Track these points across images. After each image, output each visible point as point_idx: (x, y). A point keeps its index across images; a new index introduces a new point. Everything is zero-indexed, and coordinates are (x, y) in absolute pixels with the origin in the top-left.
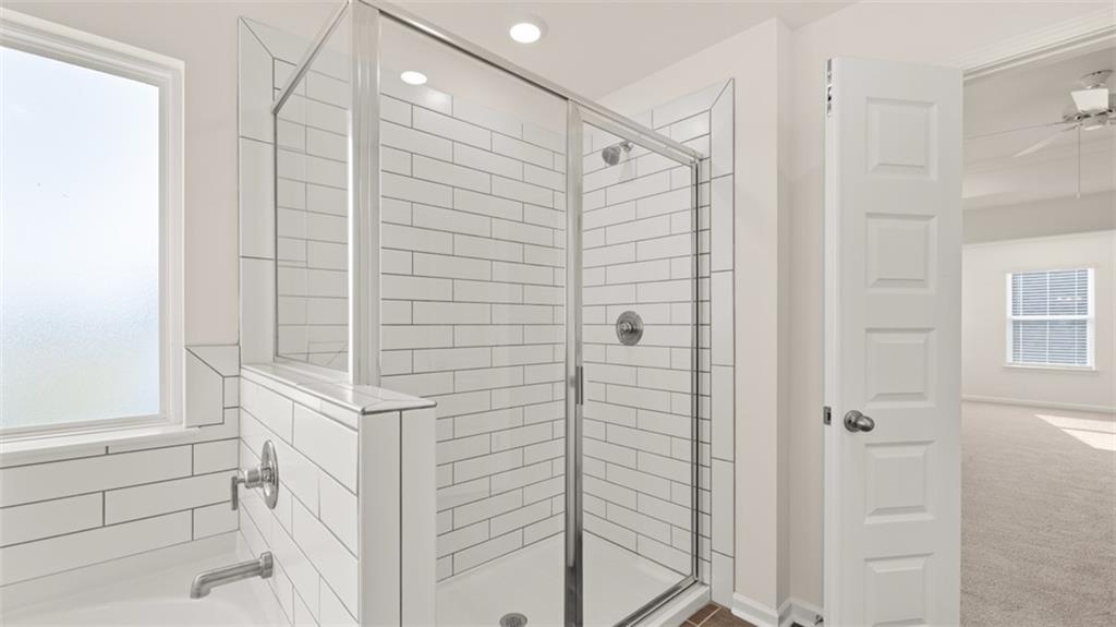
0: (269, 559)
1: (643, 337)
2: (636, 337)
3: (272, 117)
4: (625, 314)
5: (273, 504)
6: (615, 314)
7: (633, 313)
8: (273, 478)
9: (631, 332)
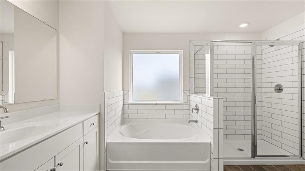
0: (197, 121)
1: (283, 90)
2: (281, 91)
3: (194, 55)
4: (277, 85)
5: (197, 113)
6: (274, 85)
7: (280, 85)
8: (197, 109)
9: (279, 89)
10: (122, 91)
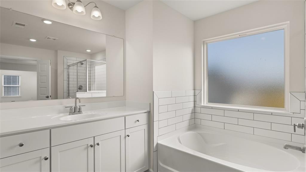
0: (304, 148)
10: (193, 91)
